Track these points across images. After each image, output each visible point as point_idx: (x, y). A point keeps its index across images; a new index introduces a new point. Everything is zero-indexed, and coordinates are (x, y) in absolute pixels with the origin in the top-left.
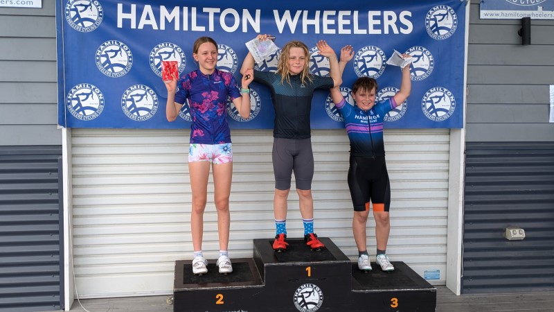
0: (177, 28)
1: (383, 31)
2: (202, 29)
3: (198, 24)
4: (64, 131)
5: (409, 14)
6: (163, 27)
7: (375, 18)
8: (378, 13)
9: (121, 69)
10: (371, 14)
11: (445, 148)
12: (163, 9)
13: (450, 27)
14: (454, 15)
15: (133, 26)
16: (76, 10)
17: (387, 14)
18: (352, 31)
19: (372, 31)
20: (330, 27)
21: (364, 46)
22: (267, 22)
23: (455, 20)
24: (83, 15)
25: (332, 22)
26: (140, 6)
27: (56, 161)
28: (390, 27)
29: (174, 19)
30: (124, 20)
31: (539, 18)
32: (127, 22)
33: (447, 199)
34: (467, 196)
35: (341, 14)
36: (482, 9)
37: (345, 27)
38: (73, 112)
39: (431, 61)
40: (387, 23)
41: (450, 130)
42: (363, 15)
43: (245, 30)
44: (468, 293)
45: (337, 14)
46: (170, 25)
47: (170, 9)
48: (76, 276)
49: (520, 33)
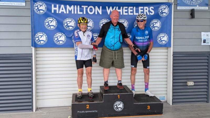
0: (73, 13)
2: (82, 13)
3: (80, 11)
4: (33, 48)
5: (153, 8)
6: (68, 13)
8: (142, 8)
9: (53, 27)
10: (140, 8)
11: (166, 54)
12: (68, 6)
13: (167, 12)
14: (168, 8)
15: (57, 12)
16: (37, 6)
17: (145, 8)
18: (133, 14)
20: (126, 12)
22: (104, 10)
23: (168, 10)
24: (40, 8)
25: (126, 11)
26: (60, 5)
27: (30, 59)
29: (72, 10)
31: (197, 9)
32: (55, 11)
33: (167, 72)
34: (174, 71)
35: (130, 8)
36: (178, 6)
38: (36, 42)
39: (160, 24)
40: (145, 11)
41: (167, 48)
42: (137, 8)
43: (96, 13)
44: (175, 104)
45: (128, 8)
46: (70, 12)
47: (70, 6)
48: (38, 100)
49: (191, 14)
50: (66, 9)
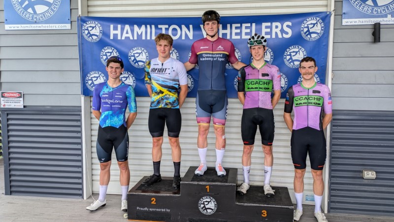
0: (144, 38)
1: (271, 36)
4: (83, 98)
6: (136, 38)
7: (267, 27)
8: (269, 24)
10: (264, 25)
12: (136, 27)
13: (319, 32)
14: (322, 24)
15: (119, 38)
16: (87, 29)
17: (274, 24)
22: (197, 33)
23: (322, 27)
24: (92, 33)
25: (238, 31)
26: (123, 26)
28: (276, 33)
29: (142, 33)
30: (114, 35)
31: (388, 23)
35: (244, 25)
36: (344, 19)
37: (247, 34)
38: (89, 87)
39: (305, 55)
40: (274, 30)
42: (258, 27)
43: (183, 38)
45: (241, 26)
46: (139, 36)
47: (140, 26)
49: (374, 34)
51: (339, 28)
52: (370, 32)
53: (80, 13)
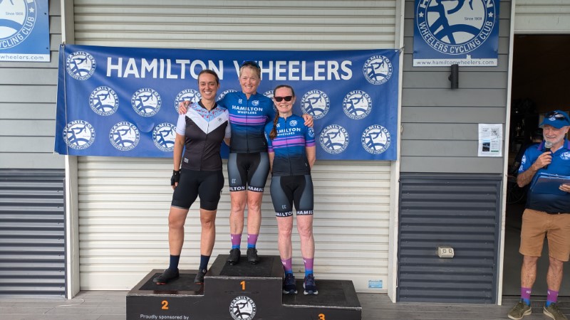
0: (155, 76)
1: (326, 78)
2: (175, 77)
3: (172, 73)
4: (66, 158)
5: (350, 63)
6: (143, 76)
7: (320, 67)
8: (323, 63)
9: (109, 109)
10: (317, 63)
11: (386, 177)
12: (144, 61)
13: (386, 73)
14: (390, 64)
15: (120, 75)
16: (74, 63)
17: (330, 63)
18: (301, 78)
19: (317, 78)
20: (281, 74)
21: (310, 91)
22: (229, 70)
24: (80, 67)
25: (284, 70)
26: (126, 59)
27: (62, 181)
28: (333, 74)
29: (152, 69)
30: (112, 71)
31: (468, 65)
32: (114, 72)
34: (402, 218)
35: (291, 63)
36: (415, 58)
37: (294, 74)
38: (68, 143)
39: (369, 103)
40: (330, 71)
41: (390, 161)
42: (310, 64)
44: (404, 301)
45: (288, 63)
46: (149, 74)
47: (150, 61)
49: (451, 78)
50: (139, 66)
51: (409, 70)
52: (447, 75)
53: (64, 40)
